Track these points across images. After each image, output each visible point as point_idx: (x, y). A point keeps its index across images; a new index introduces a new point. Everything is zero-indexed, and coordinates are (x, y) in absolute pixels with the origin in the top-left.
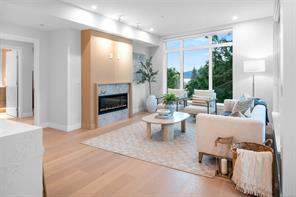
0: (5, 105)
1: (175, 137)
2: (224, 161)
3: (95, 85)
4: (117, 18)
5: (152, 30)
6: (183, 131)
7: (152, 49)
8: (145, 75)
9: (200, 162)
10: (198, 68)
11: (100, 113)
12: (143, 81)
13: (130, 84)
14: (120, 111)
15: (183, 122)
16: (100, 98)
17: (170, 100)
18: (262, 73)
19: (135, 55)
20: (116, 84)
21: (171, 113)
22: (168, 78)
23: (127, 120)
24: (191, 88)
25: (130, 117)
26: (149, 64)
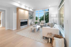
0: (0, 24)
1: (37, 31)
2: (49, 39)
3: (20, 20)
4: (25, 5)
5: (33, 8)
6: (39, 29)
7: (33, 12)
8: (31, 18)
9: (43, 38)
10: (41, 17)
11: (21, 26)
12: (31, 19)
13: (28, 19)
14: (26, 25)
15: (39, 28)
16: (21, 22)
17: (36, 23)
18: (55, 17)
19: (29, 14)
20: (25, 20)
21: (36, 26)
22: (36, 18)
23: (27, 27)
24: (40, 20)
25: (28, 26)
26: (32, 15)
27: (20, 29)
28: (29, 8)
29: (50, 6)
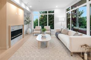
27: (10, 47)
28: (26, 5)
29: (57, 7)
